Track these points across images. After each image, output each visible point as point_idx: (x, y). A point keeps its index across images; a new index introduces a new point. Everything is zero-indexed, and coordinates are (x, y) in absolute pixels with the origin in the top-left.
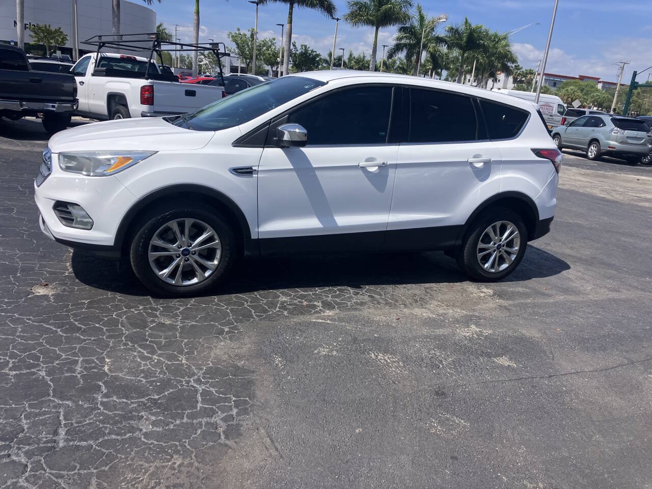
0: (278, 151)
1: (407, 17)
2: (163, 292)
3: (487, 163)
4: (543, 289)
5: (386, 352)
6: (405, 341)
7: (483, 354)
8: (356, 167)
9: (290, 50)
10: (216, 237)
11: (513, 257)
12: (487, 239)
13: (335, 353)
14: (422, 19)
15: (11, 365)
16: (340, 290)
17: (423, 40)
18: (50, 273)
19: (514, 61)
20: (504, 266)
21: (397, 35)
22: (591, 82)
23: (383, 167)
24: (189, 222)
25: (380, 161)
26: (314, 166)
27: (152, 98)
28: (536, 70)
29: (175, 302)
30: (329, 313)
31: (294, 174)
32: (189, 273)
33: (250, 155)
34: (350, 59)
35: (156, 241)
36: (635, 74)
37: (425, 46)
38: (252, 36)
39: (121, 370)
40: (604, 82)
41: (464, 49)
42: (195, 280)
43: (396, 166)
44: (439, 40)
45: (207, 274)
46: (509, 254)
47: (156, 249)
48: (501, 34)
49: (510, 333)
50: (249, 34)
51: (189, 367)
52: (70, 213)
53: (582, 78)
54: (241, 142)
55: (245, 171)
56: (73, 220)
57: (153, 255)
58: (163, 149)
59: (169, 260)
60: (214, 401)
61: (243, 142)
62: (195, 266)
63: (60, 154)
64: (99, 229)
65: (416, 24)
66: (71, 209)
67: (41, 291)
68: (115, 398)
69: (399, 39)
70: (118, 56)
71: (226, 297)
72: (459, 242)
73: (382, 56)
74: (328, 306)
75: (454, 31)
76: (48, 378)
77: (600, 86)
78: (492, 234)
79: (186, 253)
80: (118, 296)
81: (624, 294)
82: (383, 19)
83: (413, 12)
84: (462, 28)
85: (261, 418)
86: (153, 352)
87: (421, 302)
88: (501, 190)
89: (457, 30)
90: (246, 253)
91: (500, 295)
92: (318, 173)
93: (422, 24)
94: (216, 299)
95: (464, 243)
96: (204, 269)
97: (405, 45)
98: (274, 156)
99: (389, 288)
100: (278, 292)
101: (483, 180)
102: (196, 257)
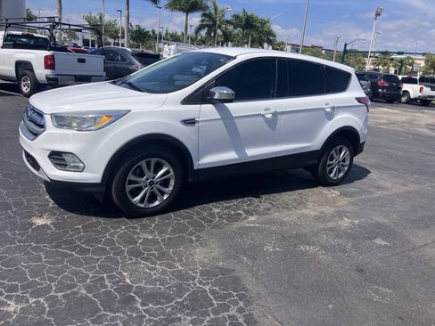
0: (210, 106)
1: (207, 7)
2: (136, 213)
3: (333, 108)
4: (365, 188)
5: (308, 244)
6: (316, 235)
7: (365, 238)
8: (259, 115)
9: (129, 29)
10: (171, 170)
11: (346, 169)
12: (332, 159)
13: (278, 249)
14: (216, 9)
15: (54, 288)
16: (250, 200)
17: (218, 22)
18: (39, 206)
19: (274, 36)
20: (341, 175)
21: (200, 19)
22: (319, 50)
23: (275, 114)
24: (153, 161)
25: (273, 110)
26: (234, 115)
27: (54, 64)
28: (286, 42)
29: (145, 221)
30: (252, 218)
31: (221, 122)
32: (153, 198)
33: (193, 110)
34: (167, 34)
35: (131, 177)
36: (346, 45)
37: (219, 27)
38: (100, 18)
39: (140, 281)
40: (326, 50)
41: (244, 28)
42: (157, 203)
43: (282, 113)
44: (228, 22)
45: (165, 198)
46: (343, 166)
47: (131, 182)
48: (265, 19)
49: (369, 221)
50: (98, 17)
51: (187, 272)
52: (64, 160)
53: (313, 47)
54: (187, 101)
55: (190, 122)
56: (66, 165)
57: (129, 188)
58: (134, 108)
59: (139, 190)
60: (223, 298)
61: (188, 101)
62: (157, 192)
63: (52, 114)
64: (91, 171)
65: (213, 11)
66: (64, 157)
67: (40, 222)
68: (151, 305)
69: (202, 21)
70: (20, 33)
71: (178, 213)
72: (316, 161)
73: (191, 32)
74: (248, 213)
75: (236, 17)
76: (90, 295)
77: (323, 52)
78: (335, 155)
79: (151, 183)
80: (101, 220)
81: (412, 188)
82: (191, 8)
83: (210, 4)
84: (241, 15)
85: (262, 306)
86: (155, 263)
87: (302, 204)
88: (341, 126)
89: (238, 17)
90: (190, 180)
91: (344, 194)
92: (236, 121)
93: (216, 12)
94: (172, 214)
95: (319, 161)
96: (163, 193)
97: (207, 26)
98: (207, 110)
99: (277, 196)
100: (210, 205)
101: (330, 119)
102: (158, 186)
